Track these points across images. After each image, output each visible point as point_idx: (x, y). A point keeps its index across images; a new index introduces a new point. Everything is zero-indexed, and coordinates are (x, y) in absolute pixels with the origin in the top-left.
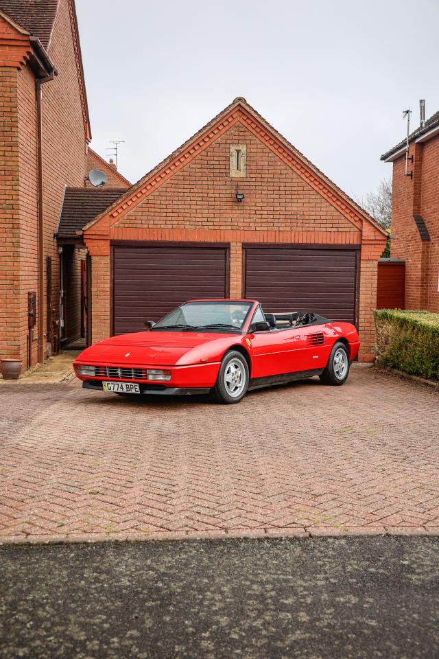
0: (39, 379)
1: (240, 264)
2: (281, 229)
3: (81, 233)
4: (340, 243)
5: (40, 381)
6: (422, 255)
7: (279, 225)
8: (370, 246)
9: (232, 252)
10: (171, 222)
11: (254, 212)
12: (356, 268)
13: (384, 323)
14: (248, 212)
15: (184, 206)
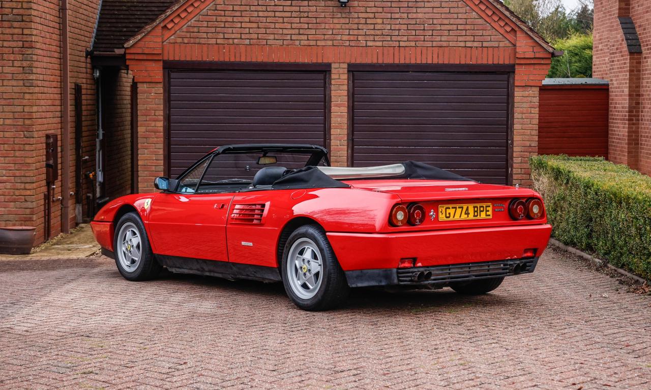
0: (58, 254)
1: (346, 93)
2: (402, 44)
3: (122, 51)
4: (485, 62)
5: (60, 257)
6: (630, 75)
7: (399, 38)
8: (527, 67)
9: (333, 76)
10: (248, 36)
11: (363, 21)
12: (508, 99)
13: (540, 175)
14: (356, 21)
15: (266, 14)
